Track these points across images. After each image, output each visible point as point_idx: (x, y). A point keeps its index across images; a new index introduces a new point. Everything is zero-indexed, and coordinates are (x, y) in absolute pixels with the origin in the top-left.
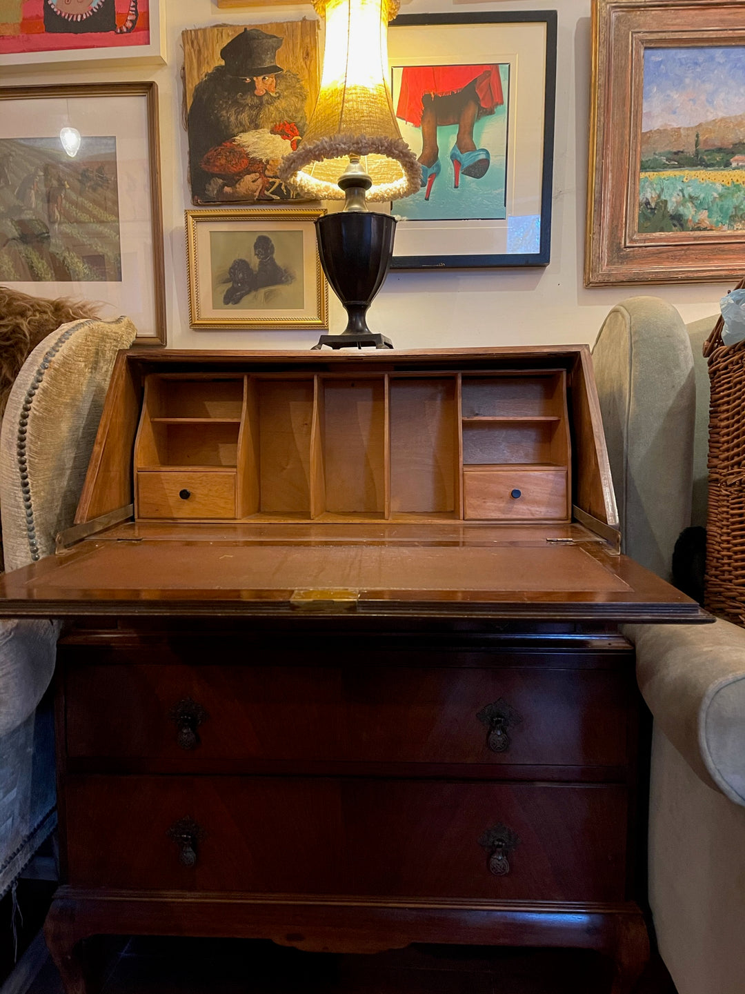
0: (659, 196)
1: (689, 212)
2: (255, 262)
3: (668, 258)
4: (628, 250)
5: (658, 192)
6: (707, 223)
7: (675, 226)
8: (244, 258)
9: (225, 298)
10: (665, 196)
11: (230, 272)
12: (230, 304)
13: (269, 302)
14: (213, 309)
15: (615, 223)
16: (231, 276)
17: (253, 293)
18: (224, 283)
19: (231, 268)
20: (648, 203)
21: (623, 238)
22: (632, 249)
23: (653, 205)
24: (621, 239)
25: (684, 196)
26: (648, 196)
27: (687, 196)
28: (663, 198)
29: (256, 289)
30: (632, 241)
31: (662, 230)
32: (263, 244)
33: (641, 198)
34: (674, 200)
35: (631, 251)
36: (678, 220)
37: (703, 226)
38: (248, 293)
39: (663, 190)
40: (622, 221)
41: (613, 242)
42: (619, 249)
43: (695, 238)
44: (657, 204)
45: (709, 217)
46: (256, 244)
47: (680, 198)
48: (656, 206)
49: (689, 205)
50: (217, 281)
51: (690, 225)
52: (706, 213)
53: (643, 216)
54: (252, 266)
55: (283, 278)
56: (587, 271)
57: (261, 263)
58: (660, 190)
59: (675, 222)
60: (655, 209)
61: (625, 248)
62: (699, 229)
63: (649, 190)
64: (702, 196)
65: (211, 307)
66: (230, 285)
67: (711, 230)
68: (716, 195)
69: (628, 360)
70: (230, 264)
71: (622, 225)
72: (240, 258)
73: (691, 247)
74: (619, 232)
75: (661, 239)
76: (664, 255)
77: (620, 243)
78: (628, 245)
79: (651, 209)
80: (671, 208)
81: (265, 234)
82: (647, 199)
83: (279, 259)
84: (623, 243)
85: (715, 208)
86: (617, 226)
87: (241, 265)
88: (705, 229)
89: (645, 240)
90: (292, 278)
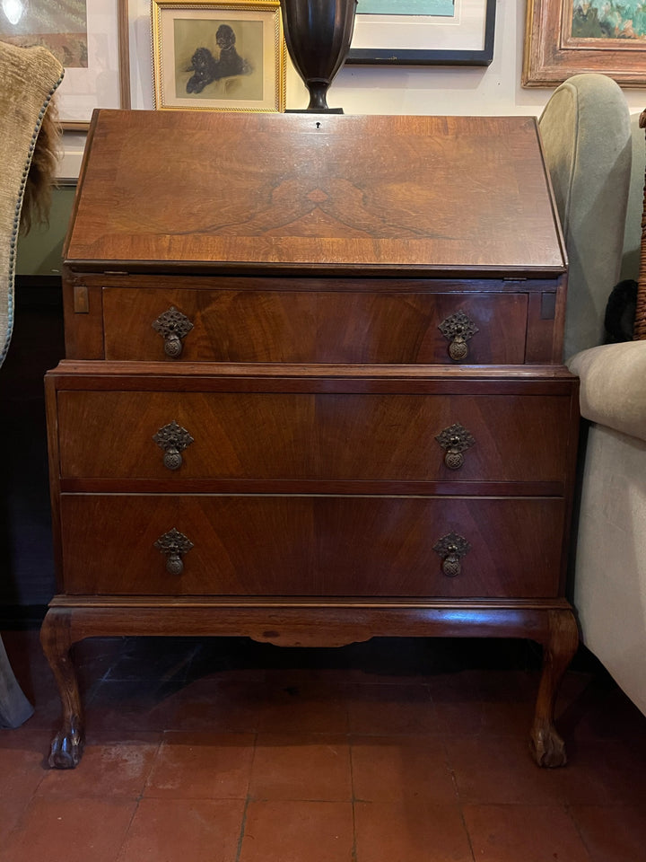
0: (591, 4)
1: (616, 20)
2: (216, 51)
3: (597, 62)
4: (563, 52)
6: (631, 32)
7: (604, 33)
8: (205, 47)
9: (188, 86)
10: (596, 5)
11: (193, 61)
12: (193, 93)
13: (230, 91)
14: (177, 97)
15: (552, 26)
16: (194, 65)
17: (215, 82)
18: (187, 71)
19: (193, 57)
20: (580, 10)
21: (559, 41)
22: (566, 52)
23: (585, 12)
24: (557, 42)
25: (612, 5)
26: (581, 3)
27: (614, 5)
28: (594, 6)
29: (218, 78)
30: (566, 44)
31: (592, 36)
32: (225, 34)
33: (574, 5)
34: (603, 8)
36: (606, 28)
37: (628, 34)
38: (209, 83)
40: (558, 24)
41: (549, 44)
42: (554, 49)
43: (621, 45)
44: (588, 11)
45: (633, 26)
46: (218, 33)
47: (608, 7)
48: (588, 13)
49: (616, 14)
50: (182, 68)
51: (617, 33)
52: (630, 22)
53: (576, 21)
54: (214, 55)
55: (243, 69)
56: (526, 70)
57: (222, 52)
59: (604, 29)
60: (586, 16)
61: (561, 49)
62: (624, 37)
64: (628, 6)
65: (175, 95)
66: (192, 74)
67: (634, 38)
68: (640, 6)
69: (574, 126)
70: (192, 53)
71: (558, 29)
72: (202, 47)
73: (617, 53)
74: (555, 36)
75: (592, 44)
76: (594, 59)
77: (556, 45)
78: (563, 47)
79: (583, 16)
80: (600, 16)
81: (226, 23)
82: (580, 6)
83: (241, 48)
84: (559, 45)
85: (638, 18)
86: (554, 29)
87: (202, 55)
88: (629, 37)
89: (578, 44)
90: (252, 68)
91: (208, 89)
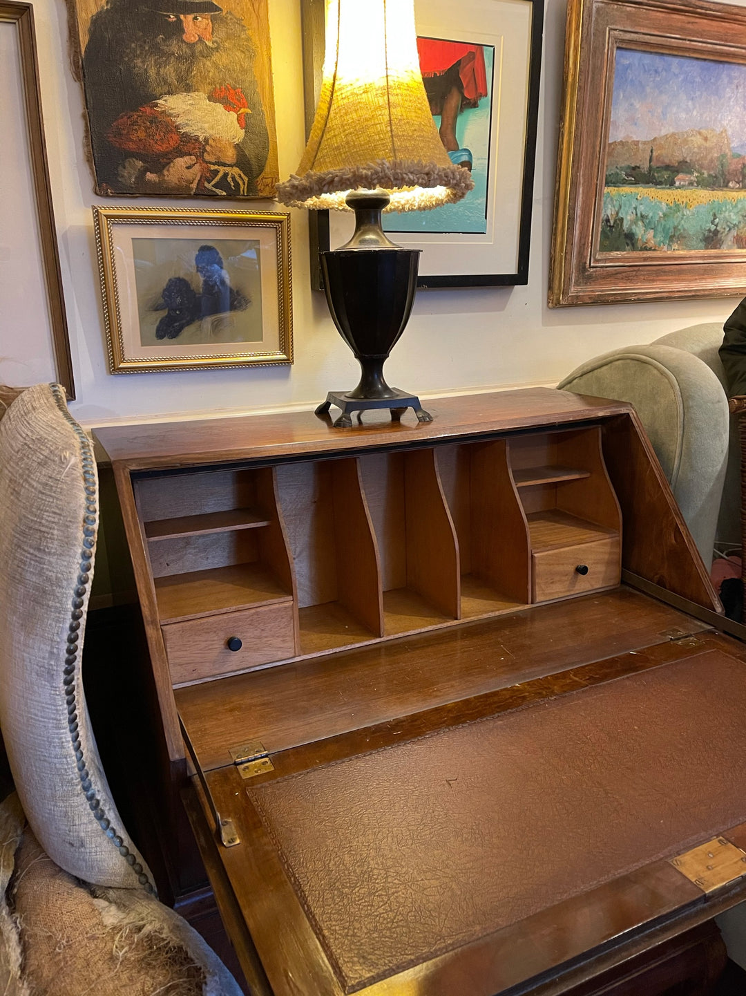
0: (617, 214)
1: (639, 231)
2: (198, 281)
3: (622, 279)
4: (592, 270)
5: (617, 209)
6: (652, 243)
7: (628, 245)
8: (182, 275)
9: (158, 330)
10: (622, 214)
11: (164, 296)
12: (166, 338)
13: (217, 334)
14: (142, 346)
15: (583, 242)
16: (165, 301)
17: (197, 323)
18: (156, 310)
19: (164, 290)
20: (608, 221)
21: (589, 258)
22: (595, 269)
23: (612, 222)
24: (586, 259)
25: (636, 214)
26: (609, 212)
27: (639, 215)
28: (620, 215)
29: (200, 318)
30: (597, 261)
31: (617, 250)
32: (208, 257)
33: (603, 216)
34: (629, 218)
35: (594, 272)
36: (630, 238)
37: (650, 245)
38: (189, 323)
39: (620, 207)
40: (589, 239)
41: (580, 262)
42: (584, 267)
43: (645, 259)
44: (615, 221)
45: (654, 237)
46: (197, 257)
47: (633, 216)
48: (614, 223)
49: (640, 223)
50: (148, 307)
51: (639, 244)
52: (652, 232)
53: (604, 234)
54: (193, 286)
55: (235, 303)
57: (205, 283)
58: (618, 206)
59: (629, 242)
60: (613, 226)
61: (591, 267)
62: (646, 249)
63: (610, 206)
64: (651, 215)
65: (139, 342)
66: (164, 313)
67: (655, 250)
68: (661, 214)
70: (163, 285)
71: (588, 244)
72: (177, 276)
73: (641, 268)
74: (586, 252)
75: (618, 259)
76: (620, 276)
77: (585, 263)
78: (592, 264)
79: (610, 226)
80: (626, 226)
81: (210, 244)
82: (608, 216)
84: (588, 262)
85: (660, 229)
86: (584, 244)
87: (178, 286)
88: (650, 249)
89: (606, 260)
90: (247, 302)
91: (187, 331)
